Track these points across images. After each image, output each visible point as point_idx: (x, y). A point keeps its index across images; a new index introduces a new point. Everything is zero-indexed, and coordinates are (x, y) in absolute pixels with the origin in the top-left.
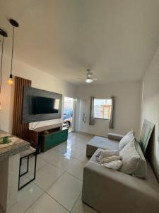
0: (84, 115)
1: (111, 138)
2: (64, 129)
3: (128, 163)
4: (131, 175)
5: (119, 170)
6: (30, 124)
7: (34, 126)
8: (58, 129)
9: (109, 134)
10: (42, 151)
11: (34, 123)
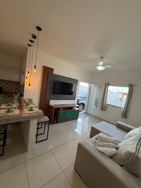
0: (96, 99)
1: (119, 127)
2: (77, 109)
3: (122, 154)
4: (122, 166)
5: (112, 157)
6: (51, 101)
7: (54, 103)
8: (71, 108)
9: (119, 122)
10: (57, 122)
11: (54, 101)
